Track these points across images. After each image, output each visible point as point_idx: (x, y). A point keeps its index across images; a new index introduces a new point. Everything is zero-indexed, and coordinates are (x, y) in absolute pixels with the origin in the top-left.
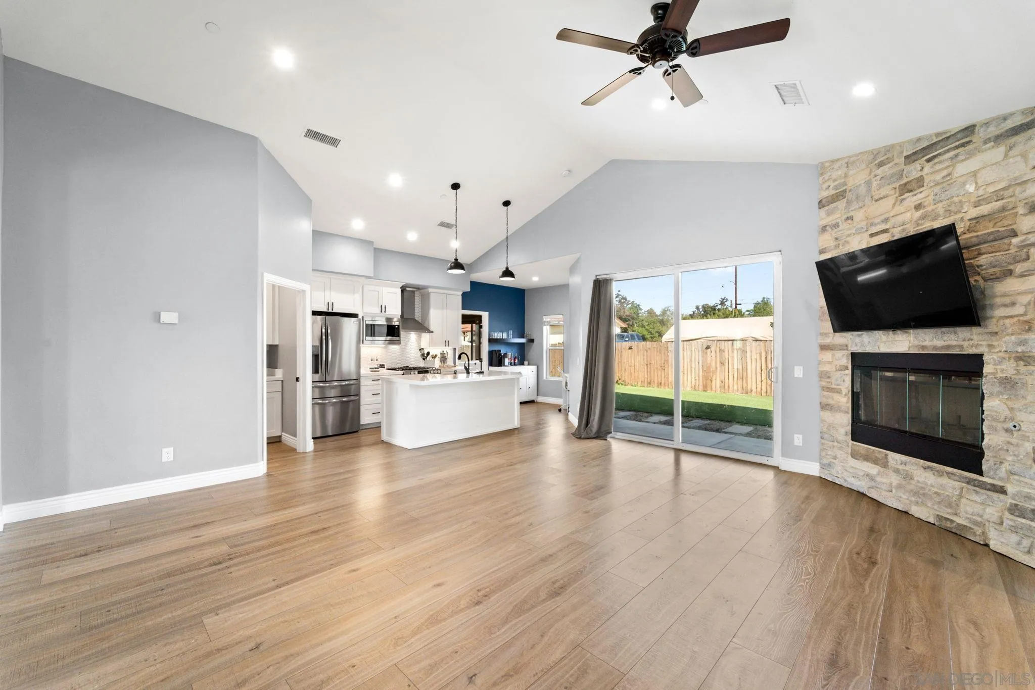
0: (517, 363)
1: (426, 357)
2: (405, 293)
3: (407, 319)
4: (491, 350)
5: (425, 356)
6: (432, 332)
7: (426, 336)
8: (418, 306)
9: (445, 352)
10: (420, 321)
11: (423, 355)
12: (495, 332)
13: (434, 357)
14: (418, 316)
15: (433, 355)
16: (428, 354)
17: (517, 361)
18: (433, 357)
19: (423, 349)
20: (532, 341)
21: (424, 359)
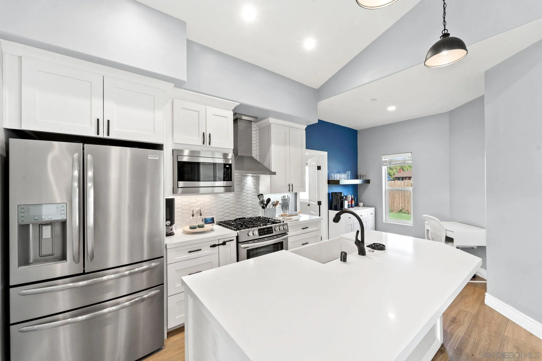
0: (353, 205)
1: (266, 205)
2: (239, 123)
3: (242, 157)
4: (331, 192)
5: (264, 204)
6: (275, 173)
7: (265, 179)
8: (255, 142)
9: (286, 197)
10: (258, 160)
11: (262, 202)
12: (334, 173)
13: (275, 205)
14: (255, 154)
15: (274, 202)
16: (269, 200)
17: (353, 203)
18: (273, 205)
19: (262, 195)
20: (368, 182)
21: (263, 208)
